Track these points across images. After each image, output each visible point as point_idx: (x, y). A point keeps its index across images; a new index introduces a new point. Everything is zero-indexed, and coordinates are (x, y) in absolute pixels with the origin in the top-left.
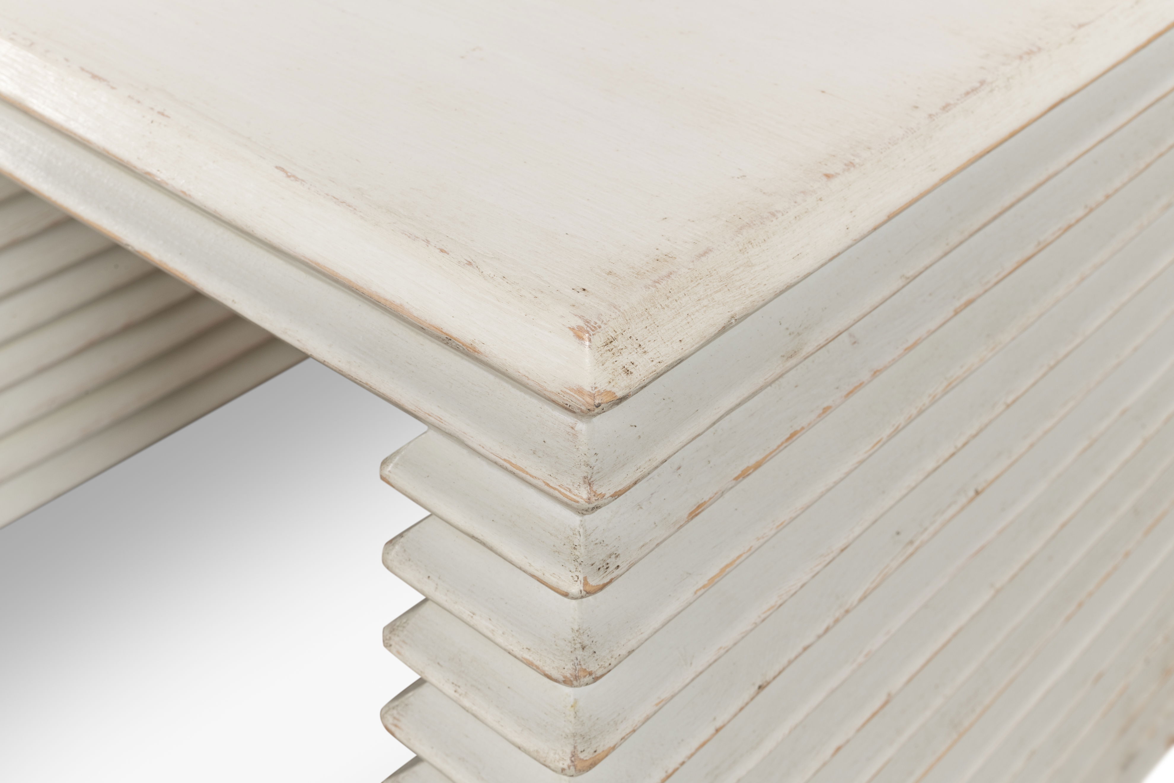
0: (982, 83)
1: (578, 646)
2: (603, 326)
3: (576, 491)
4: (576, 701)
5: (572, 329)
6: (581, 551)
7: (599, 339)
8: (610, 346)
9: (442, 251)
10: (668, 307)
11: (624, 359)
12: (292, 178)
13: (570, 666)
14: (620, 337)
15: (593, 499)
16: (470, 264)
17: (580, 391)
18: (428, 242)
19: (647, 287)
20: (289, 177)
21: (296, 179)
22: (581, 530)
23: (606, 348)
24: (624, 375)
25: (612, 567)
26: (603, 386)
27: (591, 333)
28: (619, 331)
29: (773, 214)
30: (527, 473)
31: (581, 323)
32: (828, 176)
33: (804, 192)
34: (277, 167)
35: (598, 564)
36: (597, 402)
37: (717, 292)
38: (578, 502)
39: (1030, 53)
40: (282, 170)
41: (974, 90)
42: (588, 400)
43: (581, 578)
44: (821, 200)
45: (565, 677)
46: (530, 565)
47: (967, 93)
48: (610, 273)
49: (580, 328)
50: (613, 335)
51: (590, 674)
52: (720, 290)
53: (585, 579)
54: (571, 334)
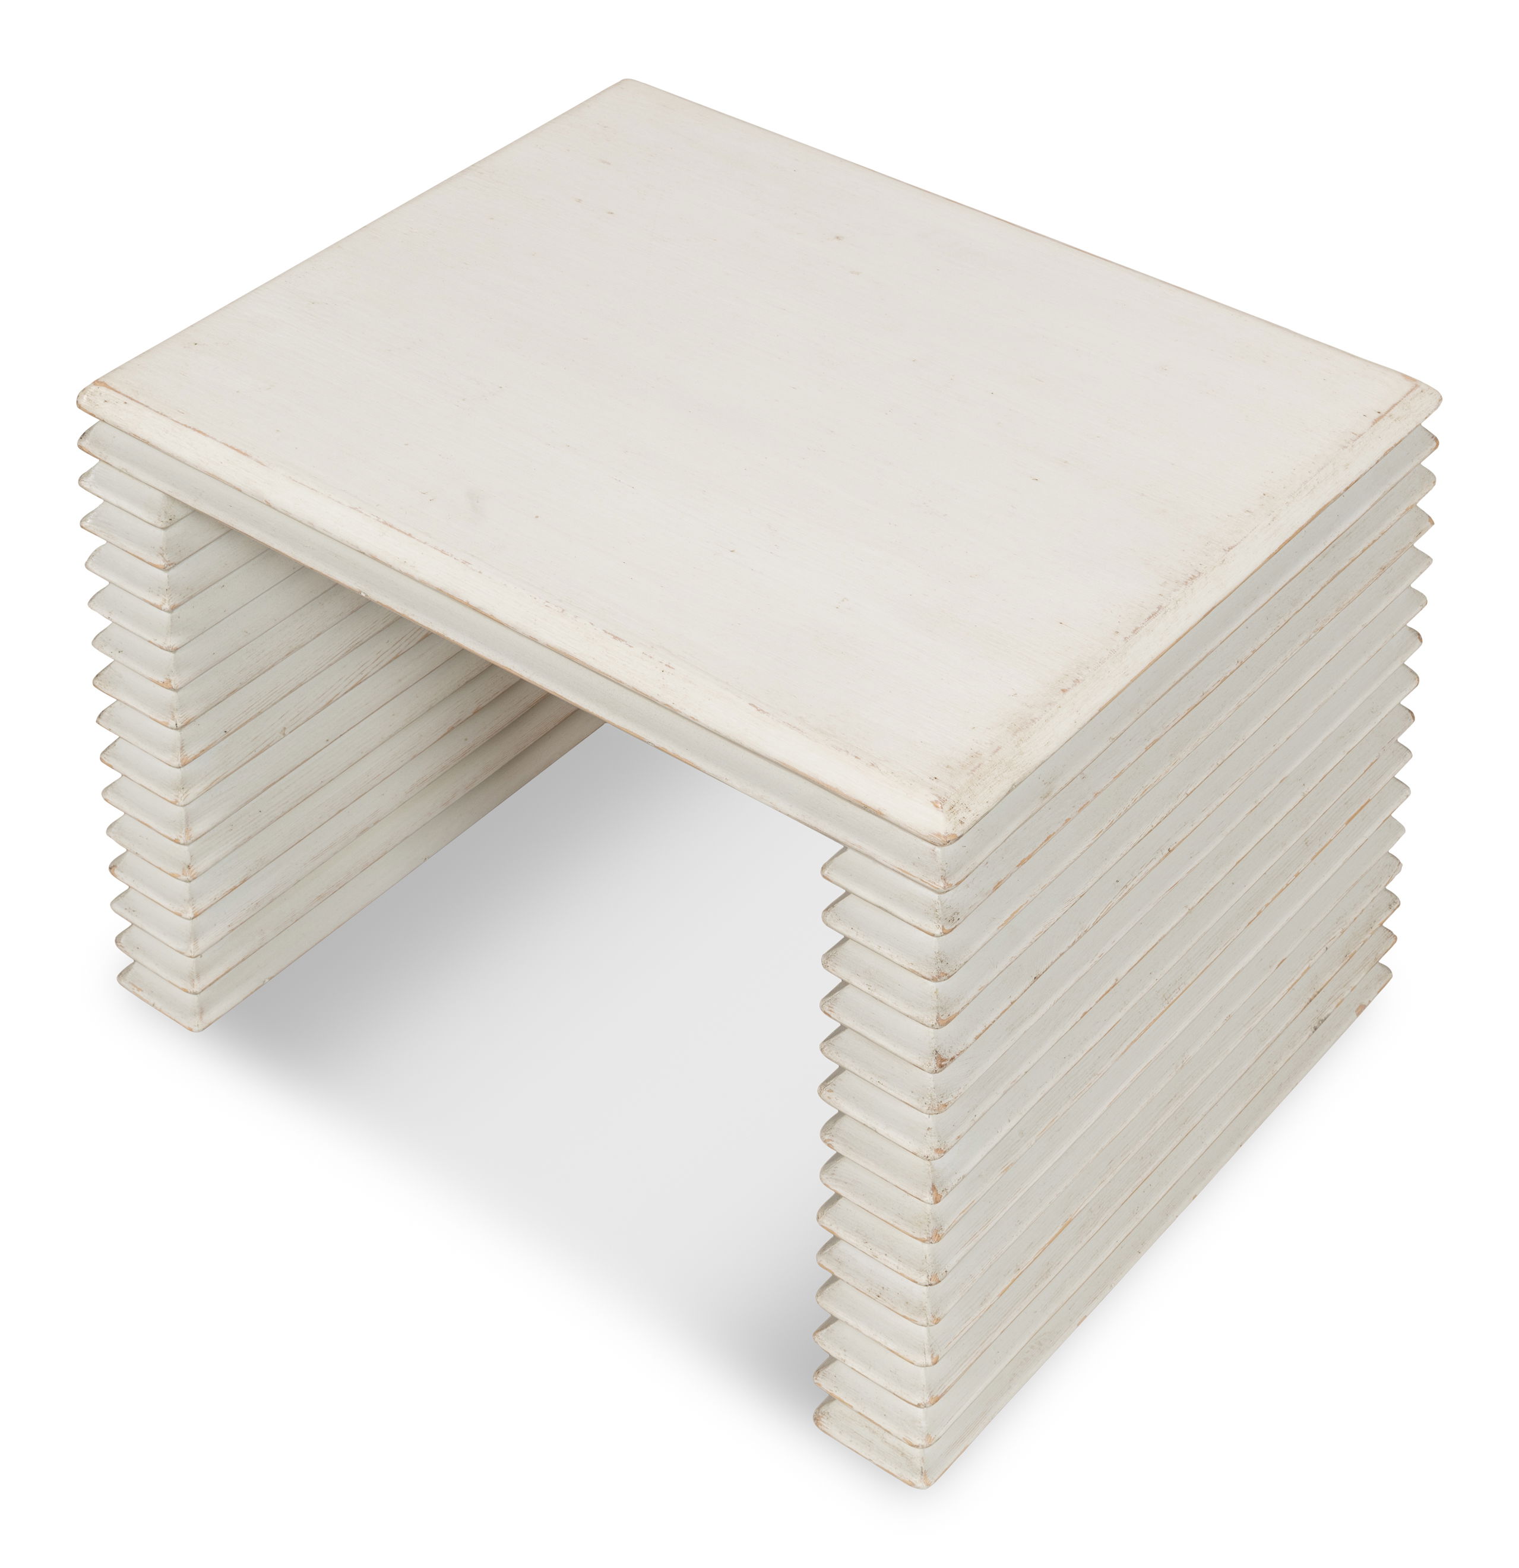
0: (1160, 608)
1: (939, 960)
2: (948, 799)
3: (937, 884)
4: (937, 990)
5: (932, 802)
6: (940, 913)
7: (946, 807)
8: (953, 810)
9: (856, 757)
10: (979, 784)
11: (959, 816)
12: (761, 712)
13: (935, 971)
14: (957, 805)
15: (947, 887)
16: (873, 765)
17: (939, 835)
18: (847, 752)
19: (968, 774)
20: (759, 710)
21: (764, 712)
22: (939, 902)
23: (951, 811)
24: (960, 825)
25: (956, 920)
26: (951, 831)
27: (942, 804)
28: (956, 801)
29: (1033, 721)
30: (911, 875)
31: (937, 799)
32: (1064, 691)
33: (1050, 704)
34: (750, 704)
35: (949, 919)
36: (948, 840)
37: (1004, 772)
38: (938, 889)
39: (1193, 578)
40: (754, 706)
41: (1154, 614)
42: (943, 839)
43: (941, 926)
44: (1060, 707)
45: (933, 977)
46: (913, 921)
47: (1150, 617)
48: (948, 767)
49: (936, 801)
50: (954, 804)
51: (946, 975)
52: (1006, 771)
53: (943, 927)
54: (932, 805)
